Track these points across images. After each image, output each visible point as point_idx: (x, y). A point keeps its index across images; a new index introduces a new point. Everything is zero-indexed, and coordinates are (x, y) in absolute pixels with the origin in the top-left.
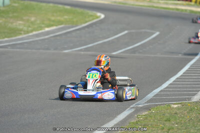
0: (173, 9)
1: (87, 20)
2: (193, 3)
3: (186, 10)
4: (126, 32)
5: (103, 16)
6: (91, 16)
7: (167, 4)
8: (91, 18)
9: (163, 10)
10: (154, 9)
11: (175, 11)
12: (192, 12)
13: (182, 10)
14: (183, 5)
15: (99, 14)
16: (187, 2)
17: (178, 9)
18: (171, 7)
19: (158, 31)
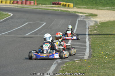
0: (51, 9)
1: (4, 17)
2: (61, 6)
3: (58, 10)
4: (27, 23)
5: (12, 15)
6: (6, 15)
7: (47, 6)
8: (5, 16)
9: (45, 10)
10: (40, 10)
11: (52, 10)
12: (61, 11)
13: (56, 10)
14: (56, 7)
15: (9, 14)
16: (58, 6)
17: (54, 10)
18: (49, 8)
19: (45, 22)
